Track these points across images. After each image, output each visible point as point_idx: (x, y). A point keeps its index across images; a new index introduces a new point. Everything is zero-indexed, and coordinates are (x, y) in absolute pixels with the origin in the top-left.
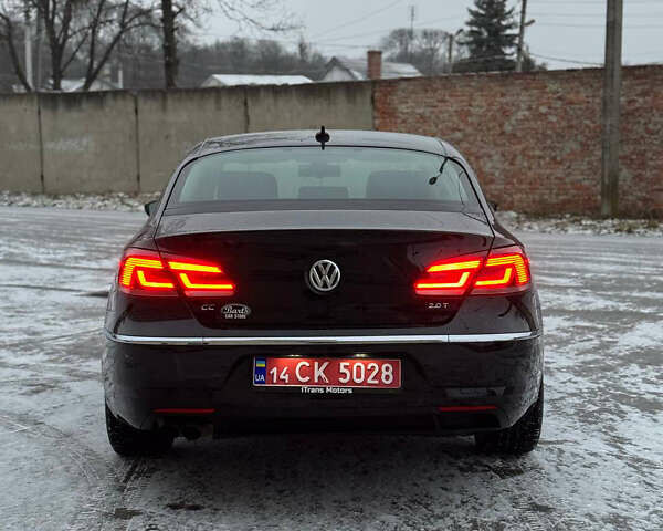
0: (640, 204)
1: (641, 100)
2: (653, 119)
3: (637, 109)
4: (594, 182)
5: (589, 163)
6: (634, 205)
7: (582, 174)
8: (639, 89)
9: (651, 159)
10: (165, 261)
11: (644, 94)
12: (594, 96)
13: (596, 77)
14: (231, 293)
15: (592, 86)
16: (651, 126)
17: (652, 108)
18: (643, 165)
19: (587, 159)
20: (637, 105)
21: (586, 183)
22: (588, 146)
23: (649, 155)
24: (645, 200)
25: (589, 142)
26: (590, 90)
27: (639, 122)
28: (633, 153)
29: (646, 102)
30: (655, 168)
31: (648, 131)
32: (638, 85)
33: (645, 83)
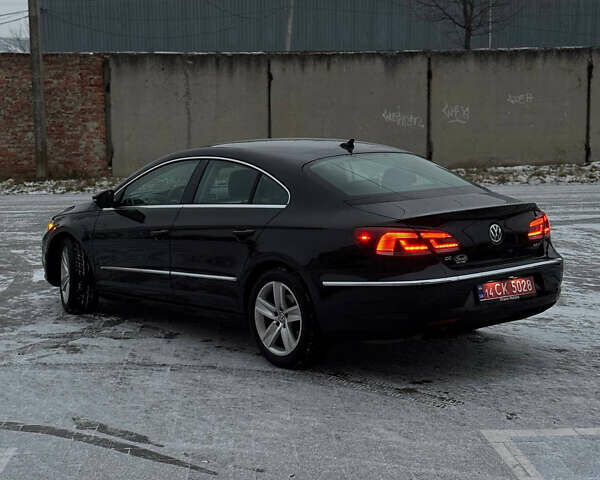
0: (61, 166)
1: (55, 82)
2: (68, 97)
3: (53, 89)
4: (19, 150)
5: (12, 134)
6: (56, 168)
7: (7, 142)
8: (53, 73)
9: (68, 130)
10: (418, 233)
11: (58, 77)
12: (13, 77)
13: (13, 61)
14: (457, 249)
15: (10, 69)
16: (66, 103)
17: (65, 89)
18: (61, 134)
19: (11, 130)
20: (53, 86)
21: (12, 150)
22: (12, 119)
23: (67, 126)
24: (65, 163)
25: (12, 116)
26: (8, 71)
27: (56, 100)
28: (52, 125)
29: (59, 84)
30: (72, 137)
31: (63, 107)
32: (52, 69)
33: (58, 68)
